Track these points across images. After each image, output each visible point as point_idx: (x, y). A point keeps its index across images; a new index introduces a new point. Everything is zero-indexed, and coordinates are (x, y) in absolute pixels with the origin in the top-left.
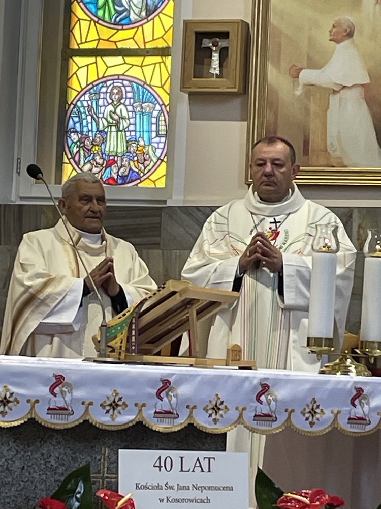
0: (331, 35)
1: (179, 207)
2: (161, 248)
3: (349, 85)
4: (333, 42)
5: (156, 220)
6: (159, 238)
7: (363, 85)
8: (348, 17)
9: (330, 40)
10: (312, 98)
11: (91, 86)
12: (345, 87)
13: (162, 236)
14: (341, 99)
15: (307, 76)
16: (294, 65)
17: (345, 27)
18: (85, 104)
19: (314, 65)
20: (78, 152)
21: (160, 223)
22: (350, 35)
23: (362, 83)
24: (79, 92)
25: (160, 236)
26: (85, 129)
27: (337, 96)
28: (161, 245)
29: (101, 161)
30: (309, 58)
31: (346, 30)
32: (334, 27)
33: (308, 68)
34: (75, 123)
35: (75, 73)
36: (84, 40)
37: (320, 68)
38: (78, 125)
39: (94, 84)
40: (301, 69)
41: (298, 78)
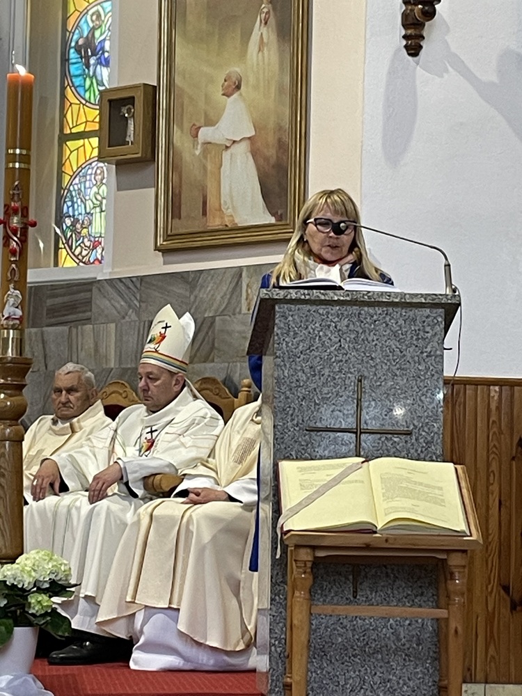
0: (223, 90)
1: (105, 280)
2: (93, 323)
3: (238, 139)
4: (225, 97)
5: (88, 295)
6: (90, 313)
7: (249, 138)
9: (223, 95)
10: (209, 156)
11: (80, 169)
12: (234, 142)
13: (93, 310)
14: (232, 154)
15: (205, 134)
16: (194, 125)
17: (234, 79)
18: (76, 187)
19: (210, 122)
20: (71, 236)
21: (91, 298)
22: (238, 87)
23: (249, 136)
24: (71, 176)
25: (91, 310)
26: (76, 213)
27: (229, 151)
28: (92, 319)
29: (88, 244)
30: (206, 115)
31: (235, 83)
32: (225, 81)
33: (206, 125)
34: (68, 208)
35: (68, 158)
36: (75, 125)
37: (214, 125)
38: (71, 209)
39: (83, 166)
40: (200, 128)
41: (197, 136)
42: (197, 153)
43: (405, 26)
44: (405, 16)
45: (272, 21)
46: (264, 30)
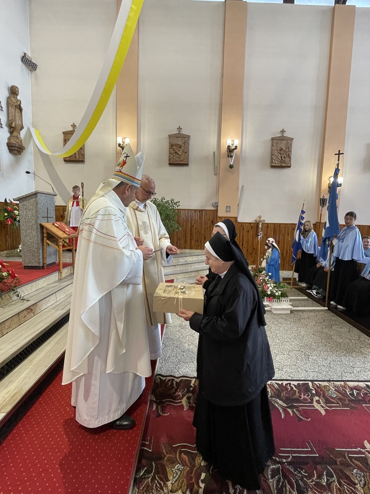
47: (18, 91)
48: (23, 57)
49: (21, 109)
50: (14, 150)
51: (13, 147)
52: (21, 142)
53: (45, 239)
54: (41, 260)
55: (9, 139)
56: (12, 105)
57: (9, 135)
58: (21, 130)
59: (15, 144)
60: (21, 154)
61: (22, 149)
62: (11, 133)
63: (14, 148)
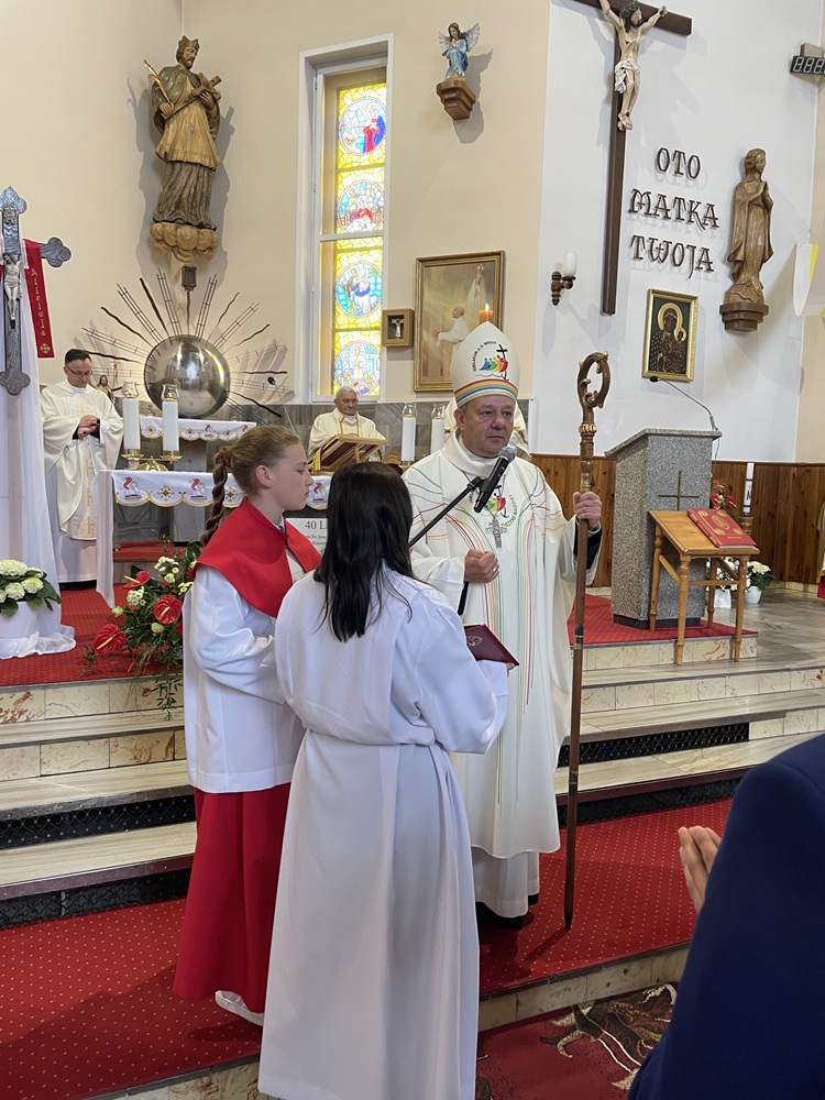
0: (453, 315)
1: (383, 404)
8: (462, 305)
9: (453, 317)
11: (345, 347)
12: (460, 341)
15: (442, 336)
16: (436, 331)
18: (343, 356)
19: (445, 330)
20: (341, 378)
22: (462, 314)
24: (340, 350)
26: (344, 368)
27: (457, 345)
29: (352, 383)
31: (461, 311)
32: (455, 310)
33: (443, 332)
35: (338, 341)
36: (342, 324)
37: (448, 332)
38: (340, 366)
39: (347, 345)
40: (439, 333)
41: (438, 337)
42: (438, 344)
43: (553, 290)
44: (553, 286)
45: (483, 282)
46: (478, 287)
47: (763, 160)
48: (795, 58)
49: (766, 206)
50: (735, 320)
51: (736, 312)
52: (759, 295)
53: (657, 551)
54: (644, 606)
55: (728, 294)
56: (744, 203)
57: (730, 283)
58: (764, 261)
59: (740, 304)
60: (756, 328)
61: (762, 314)
62: (735, 276)
63: (736, 316)
